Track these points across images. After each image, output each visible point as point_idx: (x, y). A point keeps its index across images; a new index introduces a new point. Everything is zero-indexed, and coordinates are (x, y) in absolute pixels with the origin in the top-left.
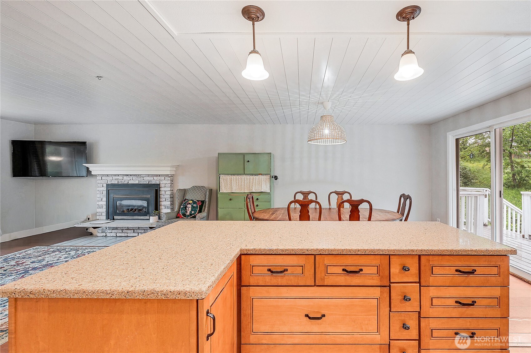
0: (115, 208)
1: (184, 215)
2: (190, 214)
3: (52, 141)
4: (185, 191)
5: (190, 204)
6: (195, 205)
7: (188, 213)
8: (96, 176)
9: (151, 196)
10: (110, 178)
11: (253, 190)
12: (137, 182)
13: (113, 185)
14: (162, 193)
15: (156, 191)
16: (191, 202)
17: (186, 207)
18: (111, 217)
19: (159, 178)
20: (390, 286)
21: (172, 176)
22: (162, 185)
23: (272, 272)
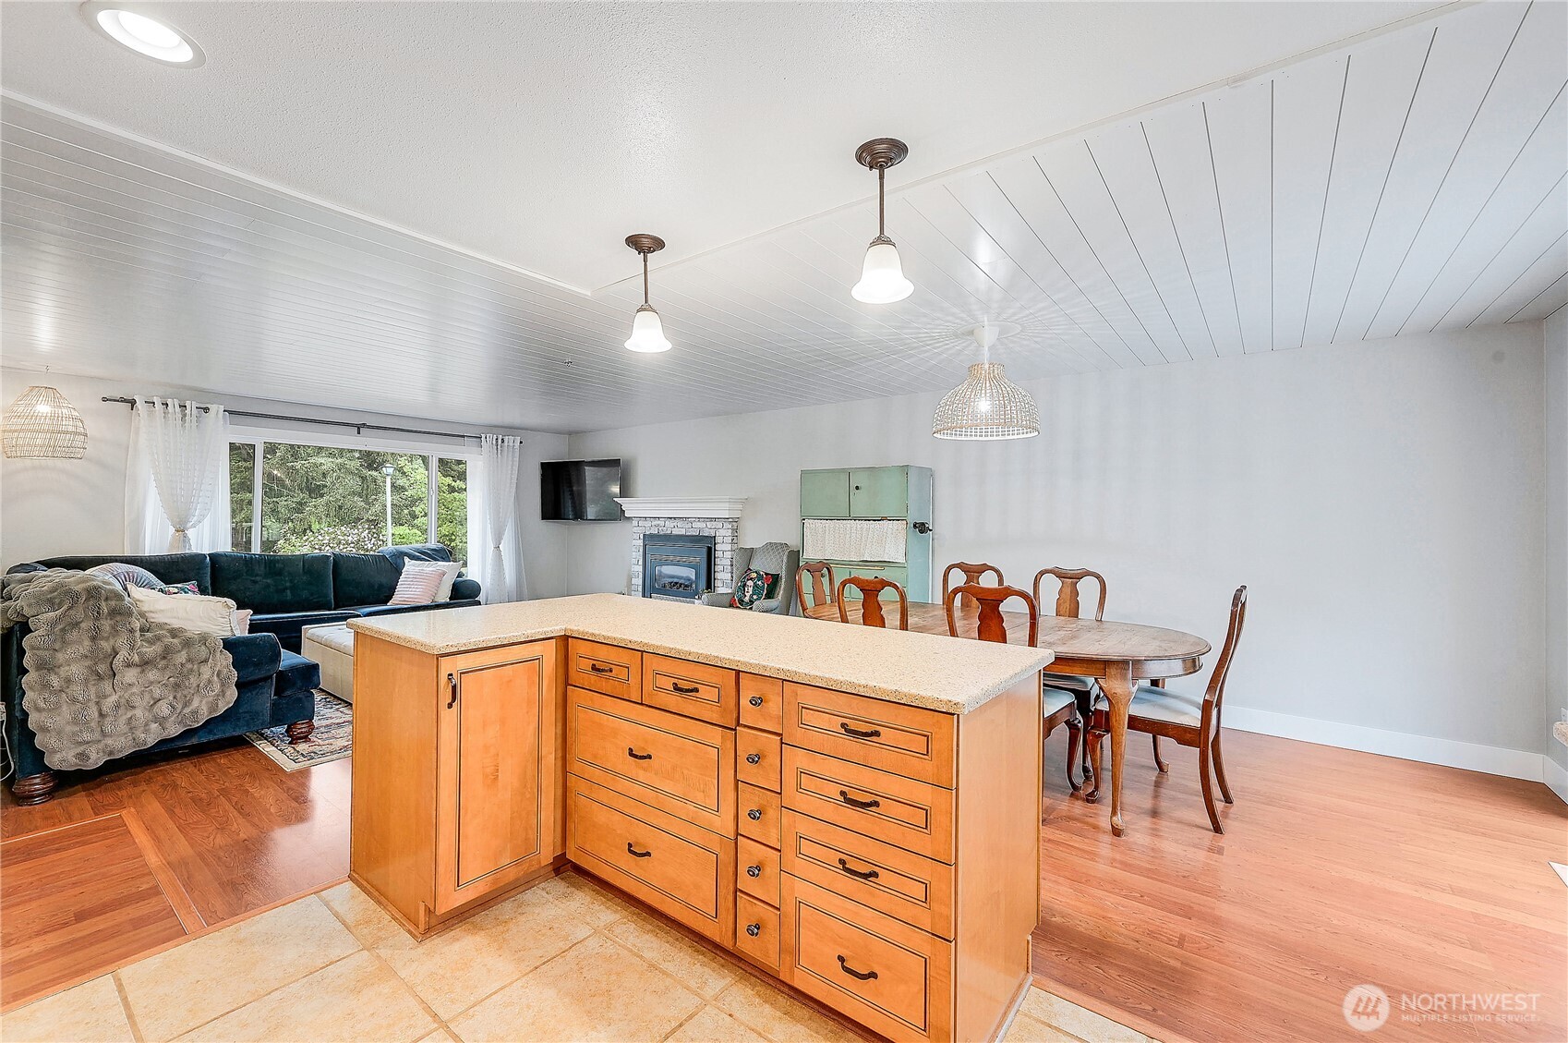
0: (654, 579)
1: (741, 601)
2: (750, 601)
3: (596, 459)
4: (750, 553)
5: (751, 579)
6: (760, 583)
7: (747, 599)
8: (629, 518)
9: (701, 559)
10: (648, 524)
11: (866, 556)
12: (683, 532)
13: (652, 536)
14: (719, 554)
15: (709, 549)
16: (754, 575)
17: (745, 585)
18: (647, 594)
19: (714, 524)
20: (735, 730)
21: (736, 520)
22: (718, 540)
23: (598, 670)
